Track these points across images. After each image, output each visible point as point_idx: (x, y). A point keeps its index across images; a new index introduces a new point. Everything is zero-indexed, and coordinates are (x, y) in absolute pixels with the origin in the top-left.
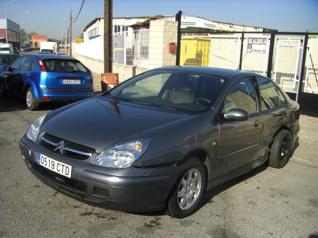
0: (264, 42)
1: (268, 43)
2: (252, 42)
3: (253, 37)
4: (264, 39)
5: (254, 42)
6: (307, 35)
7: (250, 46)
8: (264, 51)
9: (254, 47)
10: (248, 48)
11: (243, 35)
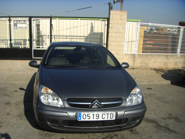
0: (25, 22)
1: (28, 23)
2: (17, 22)
3: (17, 20)
4: (25, 20)
5: (18, 23)
6: (51, 18)
7: (15, 25)
8: (26, 28)
9: (18, 25)
10: (15, 26)
11: (10, 19)
